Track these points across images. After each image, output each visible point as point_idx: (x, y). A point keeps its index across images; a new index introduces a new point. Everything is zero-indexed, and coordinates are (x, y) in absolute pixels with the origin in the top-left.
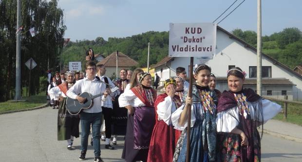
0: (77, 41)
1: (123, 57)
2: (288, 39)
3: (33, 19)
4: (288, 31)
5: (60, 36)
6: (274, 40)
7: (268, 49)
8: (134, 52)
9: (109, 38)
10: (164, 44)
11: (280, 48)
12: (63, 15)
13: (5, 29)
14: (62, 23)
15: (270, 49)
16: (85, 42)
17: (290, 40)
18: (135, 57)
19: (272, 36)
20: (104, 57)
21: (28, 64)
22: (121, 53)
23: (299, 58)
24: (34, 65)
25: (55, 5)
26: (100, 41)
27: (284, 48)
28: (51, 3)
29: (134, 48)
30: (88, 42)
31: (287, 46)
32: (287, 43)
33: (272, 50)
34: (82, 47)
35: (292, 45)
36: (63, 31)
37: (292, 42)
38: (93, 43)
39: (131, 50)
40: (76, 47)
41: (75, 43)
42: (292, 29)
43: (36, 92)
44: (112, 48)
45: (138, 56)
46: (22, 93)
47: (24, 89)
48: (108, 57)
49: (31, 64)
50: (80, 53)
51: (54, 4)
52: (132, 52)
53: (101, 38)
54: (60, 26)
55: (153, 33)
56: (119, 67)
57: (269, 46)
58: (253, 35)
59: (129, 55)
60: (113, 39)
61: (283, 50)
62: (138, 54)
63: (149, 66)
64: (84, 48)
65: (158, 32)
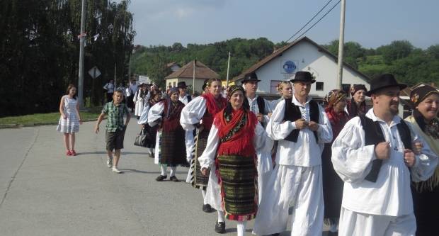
0: (151, 46)
1: (202, 67)
2: (396, 53)
3: (100, 22)
4: (397, 44)
5: (129, 42)
6: (380, 54)
7: (372, 64)
8: (216, 61)
9: (189, 44)
10: (251, 54)
11: (386, 64)
12: (132, 20)
13: (68, 33)
14: (132, 28)
15: (375, 64)
16: (160, 47)
17: (398, 55)
18: (217, 67)
19: (379, 49)
20: (180, 66)
21: (91, 73)
22: (199, 63)
23: (407, 76)
24: (98, 73)
25: (125, 8)
26: (178, 47)
27: (389, 64)
28: (120, 6)
29: (216, 58)
30: (163, 48)
31: (394, 62)
32: (395, 58)
33: (376, 66)
34: (156, 54)
35: (400, 60)
36: (131, 37)
37: (400, 57)
38: (170, 49)
39: (213, 59)
40: (149, 53)
41: (148, 49)
42: (403, 42)
43: (100, 103)
44: (191, 57)
45: (221, 67)
46: (85, 103)
47: (88, 99)
48: (184, 67)
49: (95, 73)
50: (153, 61)
51: (123, 6)
52: (214, 62)
53: (179, 44)
54: (129, 32)
55: (239, 40)
56: (196, 78)
57: (374, 61)
58: (356, 47)
59: (210, 65)
60: (193, 45)
61: (390, 67)
62: (221, 65)
63: (230, 79)
64: (158, 55)
65: (245, 40)
